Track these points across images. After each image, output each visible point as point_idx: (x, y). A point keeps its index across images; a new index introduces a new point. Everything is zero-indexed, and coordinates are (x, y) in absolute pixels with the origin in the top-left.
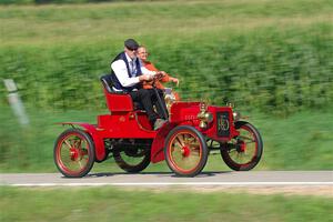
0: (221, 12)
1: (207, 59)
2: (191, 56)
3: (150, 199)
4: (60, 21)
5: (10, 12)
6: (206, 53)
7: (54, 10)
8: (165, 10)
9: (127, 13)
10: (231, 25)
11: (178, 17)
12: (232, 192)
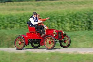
0: (88, 3)
1: (84, 16)
2: (79, 15)
3: (68, 56)
4: (43, 6)
5: (29, 3)
6: (84, 15)
7: (41, 3)
8: (72, 2)
9: (61, 3)
10: (91, 7)
11: (75, 4)
12: (91, 54)
